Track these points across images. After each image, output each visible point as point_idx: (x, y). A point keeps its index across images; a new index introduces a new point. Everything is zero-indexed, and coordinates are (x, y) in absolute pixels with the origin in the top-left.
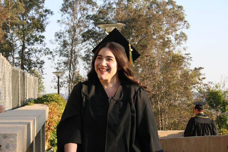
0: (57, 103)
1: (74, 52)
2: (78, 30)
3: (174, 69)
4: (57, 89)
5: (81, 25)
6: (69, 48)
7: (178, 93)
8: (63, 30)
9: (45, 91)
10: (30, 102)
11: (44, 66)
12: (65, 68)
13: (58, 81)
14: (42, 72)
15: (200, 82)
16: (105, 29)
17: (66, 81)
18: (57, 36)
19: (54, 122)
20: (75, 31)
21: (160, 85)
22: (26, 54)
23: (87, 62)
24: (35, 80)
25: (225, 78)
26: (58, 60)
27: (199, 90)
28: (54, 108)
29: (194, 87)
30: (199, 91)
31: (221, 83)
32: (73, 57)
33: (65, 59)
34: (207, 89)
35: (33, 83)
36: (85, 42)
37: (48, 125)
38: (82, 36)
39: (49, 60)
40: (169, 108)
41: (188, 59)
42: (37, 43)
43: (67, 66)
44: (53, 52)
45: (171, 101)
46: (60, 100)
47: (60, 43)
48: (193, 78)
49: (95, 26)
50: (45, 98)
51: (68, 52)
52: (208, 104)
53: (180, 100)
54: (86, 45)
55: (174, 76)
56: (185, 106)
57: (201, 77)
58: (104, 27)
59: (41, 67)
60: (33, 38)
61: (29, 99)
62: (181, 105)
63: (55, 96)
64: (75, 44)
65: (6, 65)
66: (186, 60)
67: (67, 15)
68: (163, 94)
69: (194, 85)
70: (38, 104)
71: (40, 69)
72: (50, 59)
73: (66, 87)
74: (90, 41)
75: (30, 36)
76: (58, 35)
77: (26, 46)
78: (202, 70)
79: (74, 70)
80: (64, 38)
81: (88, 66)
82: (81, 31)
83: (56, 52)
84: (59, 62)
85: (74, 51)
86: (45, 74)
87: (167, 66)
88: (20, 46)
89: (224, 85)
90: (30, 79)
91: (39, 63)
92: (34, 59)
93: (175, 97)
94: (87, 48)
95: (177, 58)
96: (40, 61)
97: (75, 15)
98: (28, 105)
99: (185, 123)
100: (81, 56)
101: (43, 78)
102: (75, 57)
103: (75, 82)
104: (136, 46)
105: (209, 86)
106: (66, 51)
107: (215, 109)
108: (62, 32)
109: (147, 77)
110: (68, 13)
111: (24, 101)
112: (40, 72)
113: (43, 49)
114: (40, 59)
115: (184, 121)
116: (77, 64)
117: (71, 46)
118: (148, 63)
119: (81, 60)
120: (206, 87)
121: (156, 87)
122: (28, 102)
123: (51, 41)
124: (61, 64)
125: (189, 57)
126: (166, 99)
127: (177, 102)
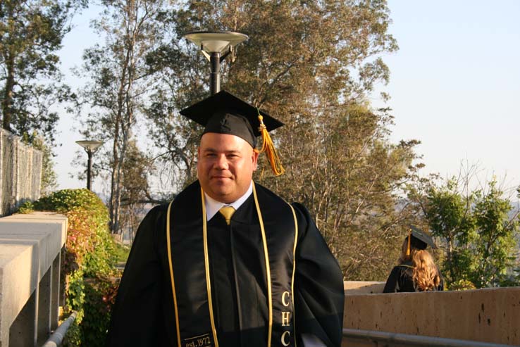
0: (86, 211)
1: (127, 96)
2: (138, 47)
3: (353, 144)
4: (86, 181)
5: (145, 34)
6: (115, 86)
7: (362, 198)
8: (103, 45)
9: (57, 184)
10: (25, 206)
11: (57, 126)
12: (104, 132)
13: (89, 161)
15: (411, 173)
16: (202, 46)
17: (106, 164)
18: (88, 57)
19: (79, 253)
20: (130, 49)
21: (321, 179)
22: (14, 97)
23: (156, 121)
24: (36, 158)
25: (469, 168)
26: (89, 115)
27: (408, 192)
28: (79, 221)
29: (399, 185)
30: (408, 195)
31: (461, 178)
32: (124, 109)
33: (105, 112)
34: (427, 191)
35: (32, 164)
36: (152, 74)
38: (148, 60)
39: (69, 114)
40: (340, 232)
41: (385, 120)
42: (42, 73)
43: (109, 127)
44: (78, 96)
45: (345, 217)
46: (94, 204)
47: (95, 75)
48: (395, 164)
49: (178, 38)
50: (59, 197)
51: (113, 97)
52: (429, 224)
53: (366, 214)
54: (155, 80)
55: (352, 158)
56: (376, 227)
57: (414, 163)
58: (201, 41)
59: (50, 129)
60: (33, 62)
61: (22, 200)
62: (367, 226)
63: (82, 196)
64: (129, 79)
66: (380, 123)
67: (112, 9)
68: (328, 200)
69: (399, 179)
70: (42, 211)
71: (47, 133)
72: (70, 111)
73: (105, 176)
74: (164, 72)
75: (25, 56)
76: (90, 57)
77: (15, 80)
78: (416, 146)
79: (125, 138)
80: (105, 63)
81: (158, 129)
82: (145, 48)
83: (86, 94)
84: (91, 118)
85: (125, 95)
86: (58, 146)
87: (338, 136)
88: (4, 78)
89: (466, 184)
90: (24, 153)
91: (46, 120)
92: (33, 110)
93: (354, 206)
94: (156, 88)
95: (360, 119)
96: (49, 113)
97: (132, 13)
98: (20, 213)
99: (375, 267)
100: (143, 106)
101: (53, 154)
102: (130, 109)
103: (126, 167)
104: (270, 87)
105: (433, 182)
106: (109, 93)
107: (444, 236)
108: (100, 49)
109: (291, 159)
110: (115, 6)
111: (9, 205)
112: (46, 139)
113: (55, 88)
114: (47, 111)
115: (373, 261)
116: (134, 125)
117: (119, 82)
118: (295, 128)
119: (142, 115)
120: (424, 186)
121: (312, 183)
122: (20, 207)
123: (74, 69)
124: (96, 123)
125: (388, 116)
126: (333, 210)
127: (357, 219)
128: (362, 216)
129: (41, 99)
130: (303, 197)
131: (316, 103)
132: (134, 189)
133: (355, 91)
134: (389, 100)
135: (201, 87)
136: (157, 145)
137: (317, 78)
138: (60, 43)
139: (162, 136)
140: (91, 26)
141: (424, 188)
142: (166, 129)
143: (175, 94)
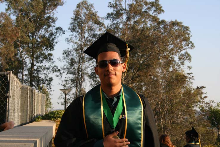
1: (81, 70)
3: (176, 88)
4: (64, 105)
6: (76, 66)
7: (181, 111)
8: (71, 48)
9: (52, 107)
10: (38, 118)
11: (52, 83)
13: (65, 98)
14: (51, 89)
15: (202, 100)
21: (163, 103)
22: (34, 71)
23: (93, 80)
24: (43, 97)
27: (201, 108)
29: (196, 105)
30: (201, 110)
32: (80, 75)
33: (72, 76)
34: (208, 108)
35: (41, 100)
36: (91, 60)
40: (172, 126)
41: (190, 78)
42: (46, 61)
43: (74, 83)
44: (61, 70)
45: (174, 119)
47: (67, 60)
48: (195, 97)
50: (52, 114)
52: (210, 122)
53: (183, 118)
54: (93, 63)
55: (176, 94)
56: (187, 123)
57: (203, 96)
59: (49, 84)
60: (42, 56)
61: (37, 115)
62: (183, 123)
63: (62, 113)
64: (82, 63)
65: (15, 83)
66: (188, 79)
67: (75, 33)
68: (166, 112)
69: (196, 103)
70: (45, 120)
71: (48, 86)
72: (57, 76)
75: (39, 54)
76: (66, 54)
77: (35, 64)
78: (204, 89)
79: (80, 87)
80: (72, 56)
81: (94, 83)
83: (64, 69)
84: (66, 79)
85: (80, 69)
86: (53, 91)
87: (170, 85)
88: (30, 63)
90: (38, 96)
91: (48, 80)
92: (42, 76)
93: (178, 115)
94: (93, 66)
95: (179, 78)
96: (49, 78)
97: (83, 35)
98: (36, 121)
100: (88, 73)
101: (51, 94)
102: (82, 75)
104: (141, 65)
105: (211, 104)
106: (74, 69)
107: (216, 127)
108: (70, 50)
109: (150, 95)
110: (76, 32)
111: (32, 117)
112: (48, 89)
113: (51, 67)
114: (48, 77)
116: (84, 82)
117: (78, 64)
118: (152, 82)
119: (87, 77)
120: (207, 106)
121: (159, 105)
122: (36, 118)
123: (59, 59)
124: (68, 81)
125: (191, 76)
126: (169, 116)
127: (179, 120)
128: (181, 119)
129: (45, 72)
130: (155, 111)
131: (160, 71)
133: (177, 65)
134: (191, 69)
137: (160, 61)
138: (53, 48)
140: (66, 41)
141: (207, 107)
142: (97, 82)
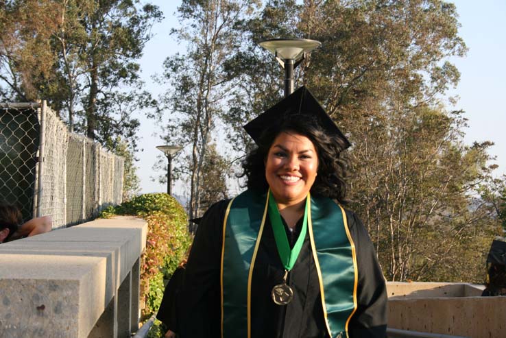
0: (165, 216)
1: (206, 102)
2: (216, 55)
3: (427, 146)
4: (167, 183)
5: (223, 42)
6: (194, 92)
7: (436, 199)
8: (183, 53)
9: (139, 188)
10: (107, 211)
11: (138, 132)
13: (169, 166)
14: (135, 146)
15: (484, 174)
16: (276, 53)
17: (186, 168)
18: (169, 65)
19: (158, 256)
20: (208, 56)
21: (396, 180)
22: (98, 104)
23: (234, 126)
24: (118, 164)
26: (170, 120)
27: (482, 193)
29: (472, 186)
30: (482, 196)
32: (203, 114)
33: (185, 117)
34: (500, 192)
35: (113, 170)
36: (230, 80)
37: (147, 263)
38: (225, 67)
39: (150, 119)
40: (414, 232)
41: (459, 123)
42: (124, 81)
43: (189, 132)
44: (159, 102)
45: (419, 217)
46: (173, 208)
47: (174, 81)
48: (468, 165)
49: (253, 45)
50: (139, 202)
51: (192, 102)
52: (503, 225)
53: (440, 214)
54: (233, 86)
55: (425, 160)
56: (449, 227)
57: (488, 164)
58: (275, 48)
59: (131, 134)
60: (115, 70)
61: (104, 205)
62: (441, 226)
63: (162, 200)
64: (208, 86)
65: (55, 129)
66: (454, 125)
67: (192, 20)
68: (402, 201)
69: (472, 180)
70: (123, 215)
71: (129, 139)
72: (151, 116)
73: (185, 179)
74: (241, 79)
75: (107, 65)
76: (171, 65)
77: (99, 88)
78: (489, 147)
79: (204, 142)
80: (184, 71)
81: (235, 133)
82: (222, 56)
83: (167, 100)
84: (171, 124)
85: (204, 101)
86: (140, 151)
87: (412, 138)
88: (88, 86)
90: (106, 159)
91: (127, 126)
93: (428, 207)
94: (234, 93)
95: (433, 121)
96: (130, 120)
98: (103, 218)
99: (449, 267)
100: (221, 111)
101: (135, 159)
102: (208, 114)
103: (205, 170)
104: (345, 91)
106: (188, 99)
108: (180, 57)
109: (365, 161)
110: (195, 16)
111: (92, 209)
112: (128, 146)
113: (136, 95)
114: (129, 118)
115: (447, 261)
116: (212, 129)
117: (198, 88)
118: (369, 130)
119: (221, 120)
120: (498, 187)
121: (386, 185)
122: (102, 212)
123: (155, 76)
124: (176, 128)
125: (462, 119)
126: (407, 211)
127: (431, 219)
128: (437, 217)
129: (123, 106)
130: (377, 198)
132: (213, 191)
133: (426, 94)
135: (277, 92)
136: (234, 149)
138: (140, 52)
139: (240, 140)
140: (171, 35)
141: (497, 189)
143: (252, 99)
